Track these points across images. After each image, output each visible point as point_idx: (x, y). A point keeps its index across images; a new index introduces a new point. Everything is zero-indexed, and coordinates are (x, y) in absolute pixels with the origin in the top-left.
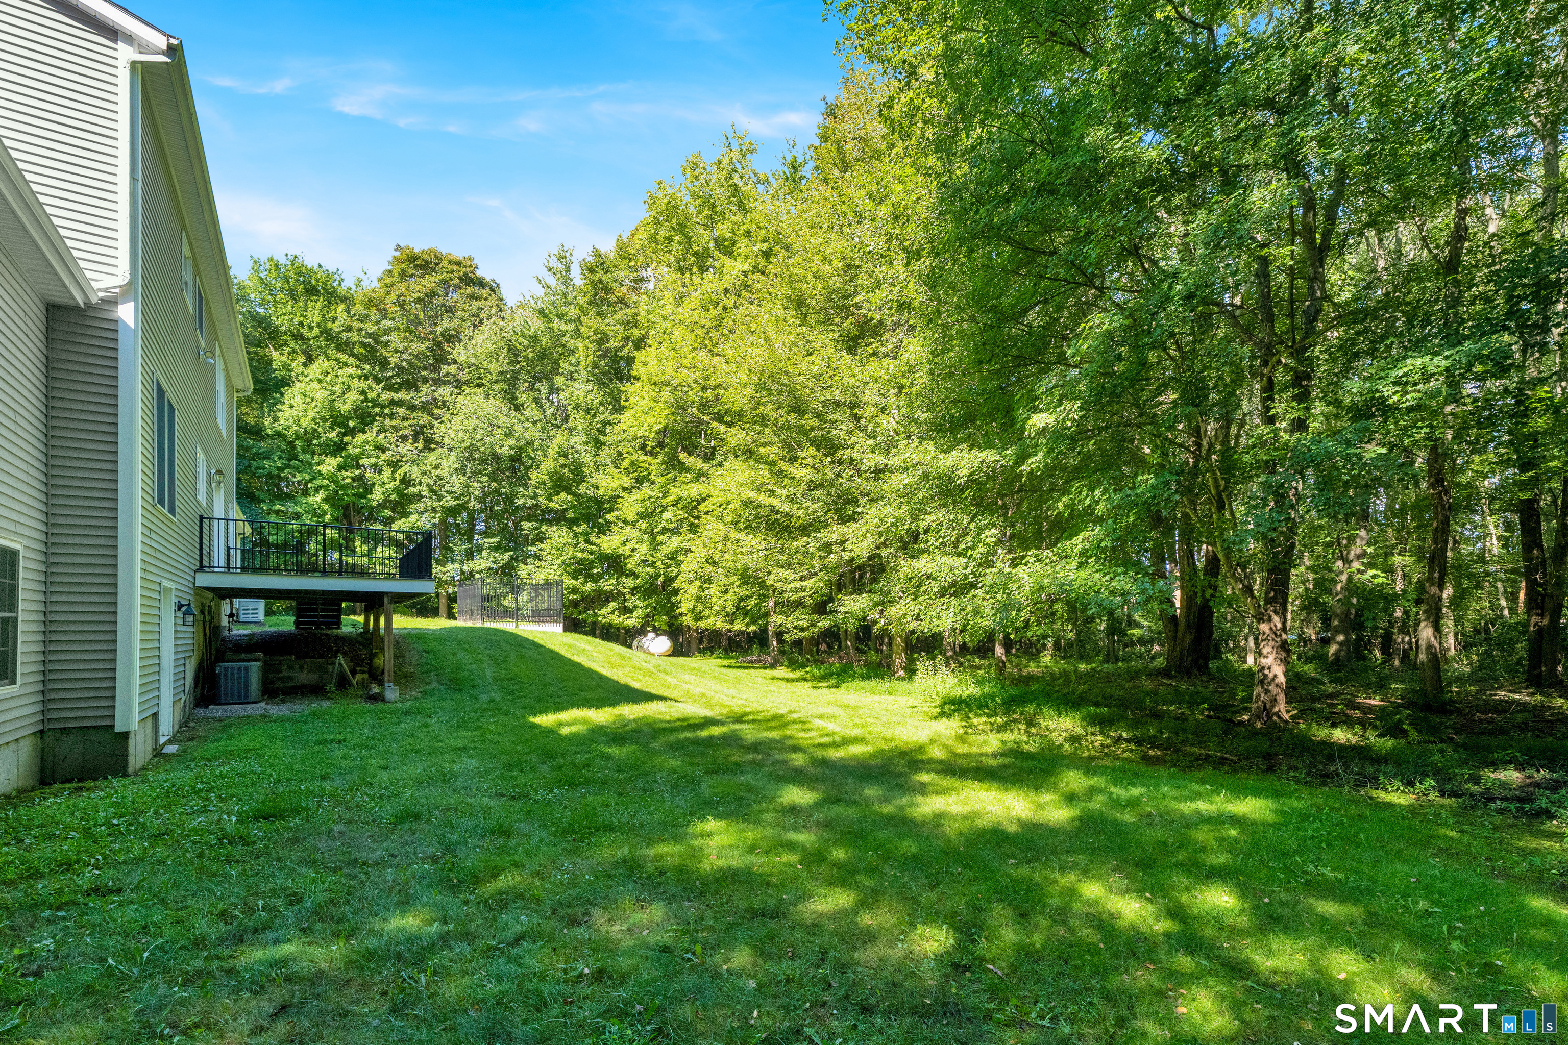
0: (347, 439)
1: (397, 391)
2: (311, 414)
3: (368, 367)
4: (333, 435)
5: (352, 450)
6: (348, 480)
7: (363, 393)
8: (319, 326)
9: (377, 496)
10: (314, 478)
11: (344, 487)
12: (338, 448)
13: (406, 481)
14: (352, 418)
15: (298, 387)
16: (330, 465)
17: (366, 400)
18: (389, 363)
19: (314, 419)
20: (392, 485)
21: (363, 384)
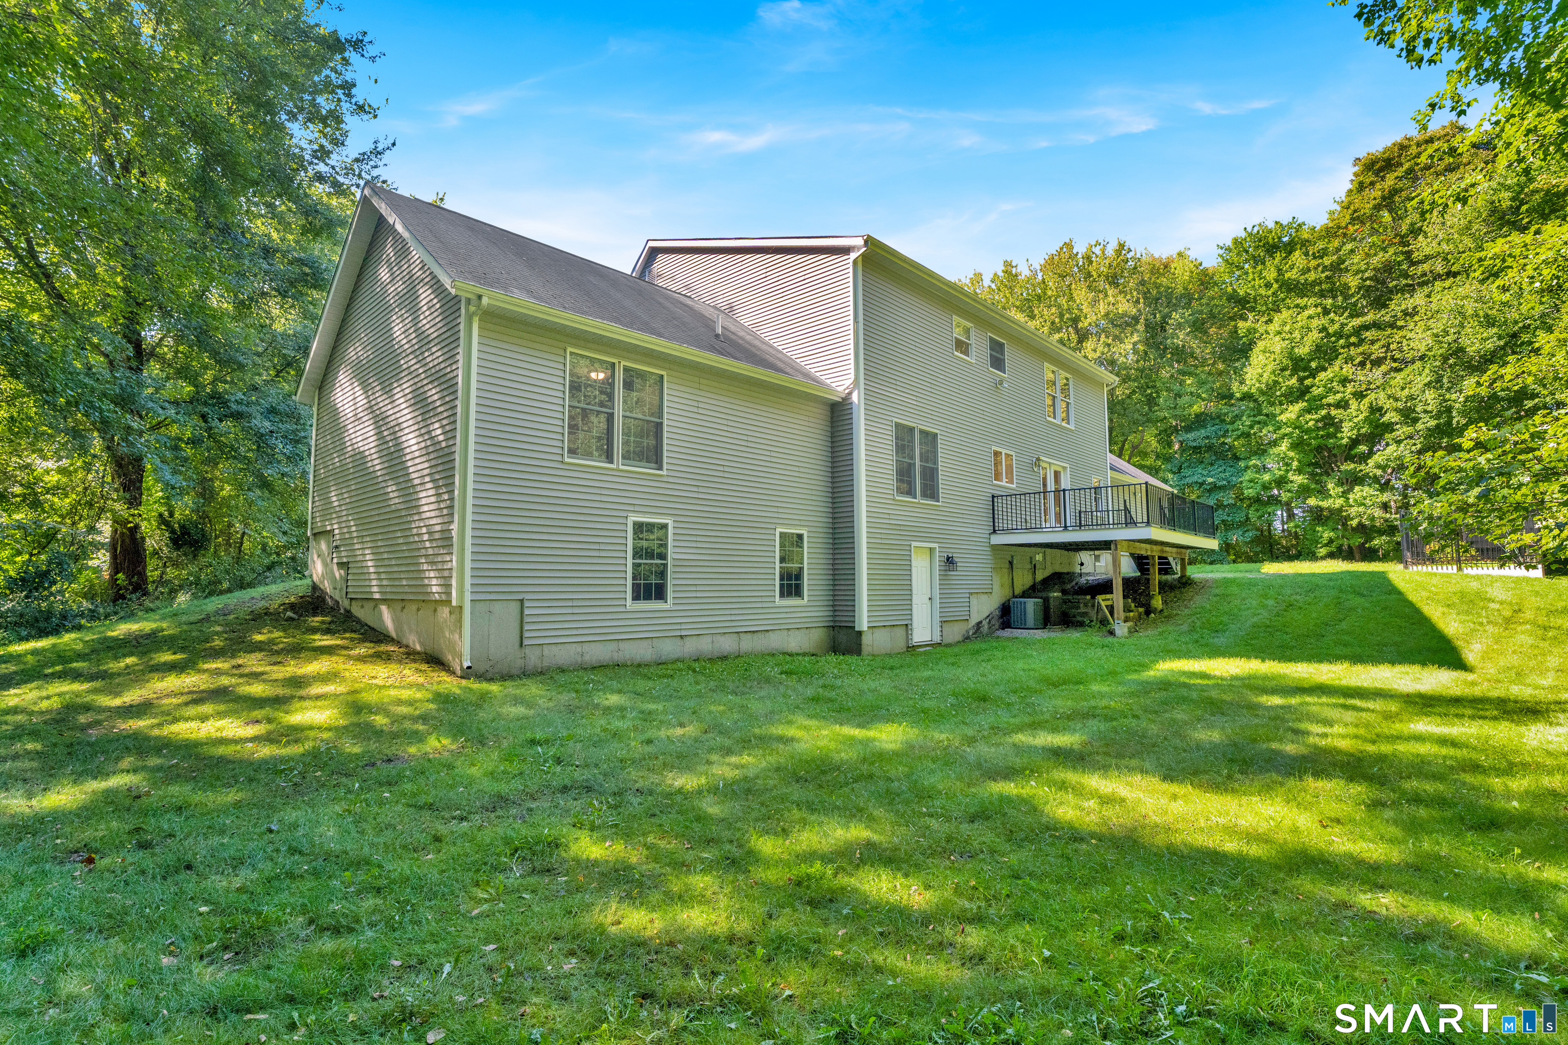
0: (1308, 382)
1: (1363, 314)
2: (1270, 368)
3: (1330, 301)
4: (1294, 381)
5: (1316, 391)
6: (1311, 423)
7: (1324, 329)
8: (1277, 281)
9: (1347, 433)
10: (1279, 428)
11: (1307, 432)
12: (1302, 392)
13: (1376, 410)
14: (1313, 360)
15: (1261, 345)
16: (1292, 412)
17: (1328, 335)
18: (1349, 288)
19: (1274, 372)
20: (1361, 417)
21: (1324, 321)
